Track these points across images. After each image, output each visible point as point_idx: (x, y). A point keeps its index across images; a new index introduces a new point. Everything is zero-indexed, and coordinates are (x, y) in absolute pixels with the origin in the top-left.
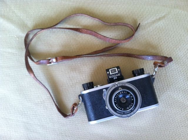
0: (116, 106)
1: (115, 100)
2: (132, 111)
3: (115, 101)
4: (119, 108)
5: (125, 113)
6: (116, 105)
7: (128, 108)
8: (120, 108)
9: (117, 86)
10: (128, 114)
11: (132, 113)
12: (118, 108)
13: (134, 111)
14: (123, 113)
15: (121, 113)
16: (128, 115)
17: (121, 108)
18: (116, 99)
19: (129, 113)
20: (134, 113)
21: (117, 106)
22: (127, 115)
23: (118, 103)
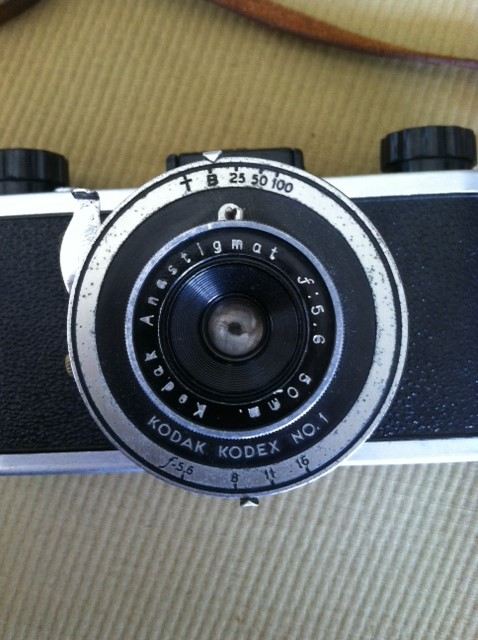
0: (147, 368)
1: (151, 300)
2: (288, 447)
3: (147, 320)
4: (169, 387)
5: (222, 451)
6: (151, 356)
7: (254, 412)
8: (178, 391)
9: (212, 179)
10: (245, 463)
11: (288, 467)
12: (156, 383)
13: (308, 454)
14: (200, 447)
15: (188, 443)
16: (249, 477)
17: (184, 398)
18: (159, 293)
19: (257, 462)
20: (310, 474)
21: (155, 363)
22: (239, 471)
23: (167, 340)
